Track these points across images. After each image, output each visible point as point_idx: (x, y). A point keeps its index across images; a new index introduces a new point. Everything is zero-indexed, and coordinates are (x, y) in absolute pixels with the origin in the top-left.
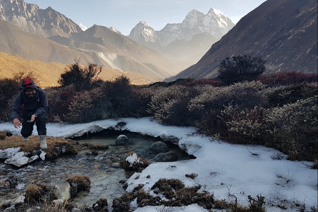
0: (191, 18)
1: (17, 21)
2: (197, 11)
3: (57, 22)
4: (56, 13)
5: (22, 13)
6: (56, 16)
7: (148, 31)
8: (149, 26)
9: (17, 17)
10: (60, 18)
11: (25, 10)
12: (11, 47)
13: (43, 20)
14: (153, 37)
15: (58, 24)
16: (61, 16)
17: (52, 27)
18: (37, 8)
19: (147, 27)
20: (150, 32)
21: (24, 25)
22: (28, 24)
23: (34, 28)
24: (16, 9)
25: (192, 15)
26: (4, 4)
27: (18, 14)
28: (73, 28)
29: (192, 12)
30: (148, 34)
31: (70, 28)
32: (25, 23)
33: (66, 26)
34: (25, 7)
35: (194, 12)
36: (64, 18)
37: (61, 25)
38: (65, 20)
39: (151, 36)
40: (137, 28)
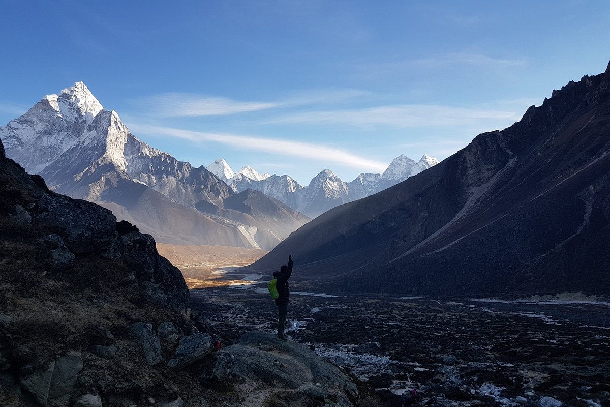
0: (398, 166)
1: (167, 181)
2: (406, 158)
3: (208, 184)
4: (209, 174)
5: (173, 173)
6: (208, 177)
7: (332, 183)
8: (335, 175)
9: (167, 177)
10: (212, 180)
11: (176, 169)
12: (159, 218)
13: (193, 181)
14: (338, 192)
15: (209, 186)
16: (213, 178)
17: (202, 190)
18: (189, 166)
19: (331, 179)
20: (335, 184)
21: (173, 187)
22: (178, 185)
23: (184, 191)
24: (167, 167)
25: (399, 162)
26: (155, 162)
27: (168, 174)
28: (225, 191)
29: (400, 158)
30: (331, 188)
31: (221, 191)
32: (175, 184)
33: (217, 189)
34: (176, 165)
35: (401, 158)
36: (216, 180)
37: (212, 188)
38: (217, 181)
39: (336, 189)
40: (319, 178)
